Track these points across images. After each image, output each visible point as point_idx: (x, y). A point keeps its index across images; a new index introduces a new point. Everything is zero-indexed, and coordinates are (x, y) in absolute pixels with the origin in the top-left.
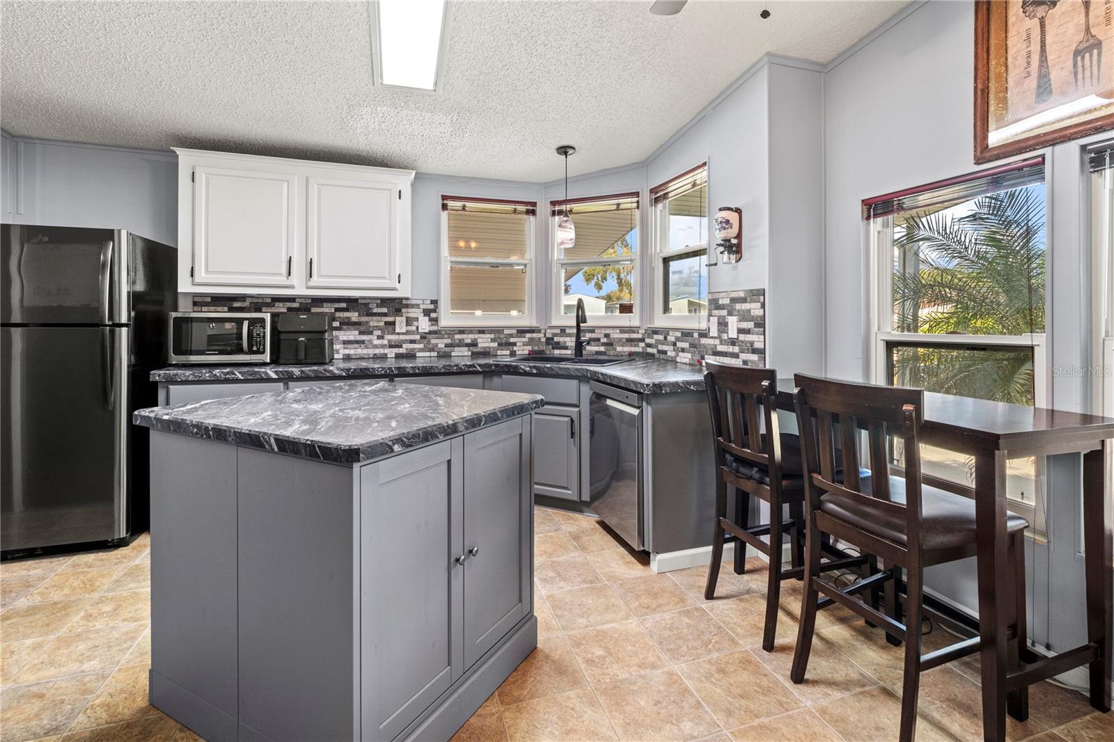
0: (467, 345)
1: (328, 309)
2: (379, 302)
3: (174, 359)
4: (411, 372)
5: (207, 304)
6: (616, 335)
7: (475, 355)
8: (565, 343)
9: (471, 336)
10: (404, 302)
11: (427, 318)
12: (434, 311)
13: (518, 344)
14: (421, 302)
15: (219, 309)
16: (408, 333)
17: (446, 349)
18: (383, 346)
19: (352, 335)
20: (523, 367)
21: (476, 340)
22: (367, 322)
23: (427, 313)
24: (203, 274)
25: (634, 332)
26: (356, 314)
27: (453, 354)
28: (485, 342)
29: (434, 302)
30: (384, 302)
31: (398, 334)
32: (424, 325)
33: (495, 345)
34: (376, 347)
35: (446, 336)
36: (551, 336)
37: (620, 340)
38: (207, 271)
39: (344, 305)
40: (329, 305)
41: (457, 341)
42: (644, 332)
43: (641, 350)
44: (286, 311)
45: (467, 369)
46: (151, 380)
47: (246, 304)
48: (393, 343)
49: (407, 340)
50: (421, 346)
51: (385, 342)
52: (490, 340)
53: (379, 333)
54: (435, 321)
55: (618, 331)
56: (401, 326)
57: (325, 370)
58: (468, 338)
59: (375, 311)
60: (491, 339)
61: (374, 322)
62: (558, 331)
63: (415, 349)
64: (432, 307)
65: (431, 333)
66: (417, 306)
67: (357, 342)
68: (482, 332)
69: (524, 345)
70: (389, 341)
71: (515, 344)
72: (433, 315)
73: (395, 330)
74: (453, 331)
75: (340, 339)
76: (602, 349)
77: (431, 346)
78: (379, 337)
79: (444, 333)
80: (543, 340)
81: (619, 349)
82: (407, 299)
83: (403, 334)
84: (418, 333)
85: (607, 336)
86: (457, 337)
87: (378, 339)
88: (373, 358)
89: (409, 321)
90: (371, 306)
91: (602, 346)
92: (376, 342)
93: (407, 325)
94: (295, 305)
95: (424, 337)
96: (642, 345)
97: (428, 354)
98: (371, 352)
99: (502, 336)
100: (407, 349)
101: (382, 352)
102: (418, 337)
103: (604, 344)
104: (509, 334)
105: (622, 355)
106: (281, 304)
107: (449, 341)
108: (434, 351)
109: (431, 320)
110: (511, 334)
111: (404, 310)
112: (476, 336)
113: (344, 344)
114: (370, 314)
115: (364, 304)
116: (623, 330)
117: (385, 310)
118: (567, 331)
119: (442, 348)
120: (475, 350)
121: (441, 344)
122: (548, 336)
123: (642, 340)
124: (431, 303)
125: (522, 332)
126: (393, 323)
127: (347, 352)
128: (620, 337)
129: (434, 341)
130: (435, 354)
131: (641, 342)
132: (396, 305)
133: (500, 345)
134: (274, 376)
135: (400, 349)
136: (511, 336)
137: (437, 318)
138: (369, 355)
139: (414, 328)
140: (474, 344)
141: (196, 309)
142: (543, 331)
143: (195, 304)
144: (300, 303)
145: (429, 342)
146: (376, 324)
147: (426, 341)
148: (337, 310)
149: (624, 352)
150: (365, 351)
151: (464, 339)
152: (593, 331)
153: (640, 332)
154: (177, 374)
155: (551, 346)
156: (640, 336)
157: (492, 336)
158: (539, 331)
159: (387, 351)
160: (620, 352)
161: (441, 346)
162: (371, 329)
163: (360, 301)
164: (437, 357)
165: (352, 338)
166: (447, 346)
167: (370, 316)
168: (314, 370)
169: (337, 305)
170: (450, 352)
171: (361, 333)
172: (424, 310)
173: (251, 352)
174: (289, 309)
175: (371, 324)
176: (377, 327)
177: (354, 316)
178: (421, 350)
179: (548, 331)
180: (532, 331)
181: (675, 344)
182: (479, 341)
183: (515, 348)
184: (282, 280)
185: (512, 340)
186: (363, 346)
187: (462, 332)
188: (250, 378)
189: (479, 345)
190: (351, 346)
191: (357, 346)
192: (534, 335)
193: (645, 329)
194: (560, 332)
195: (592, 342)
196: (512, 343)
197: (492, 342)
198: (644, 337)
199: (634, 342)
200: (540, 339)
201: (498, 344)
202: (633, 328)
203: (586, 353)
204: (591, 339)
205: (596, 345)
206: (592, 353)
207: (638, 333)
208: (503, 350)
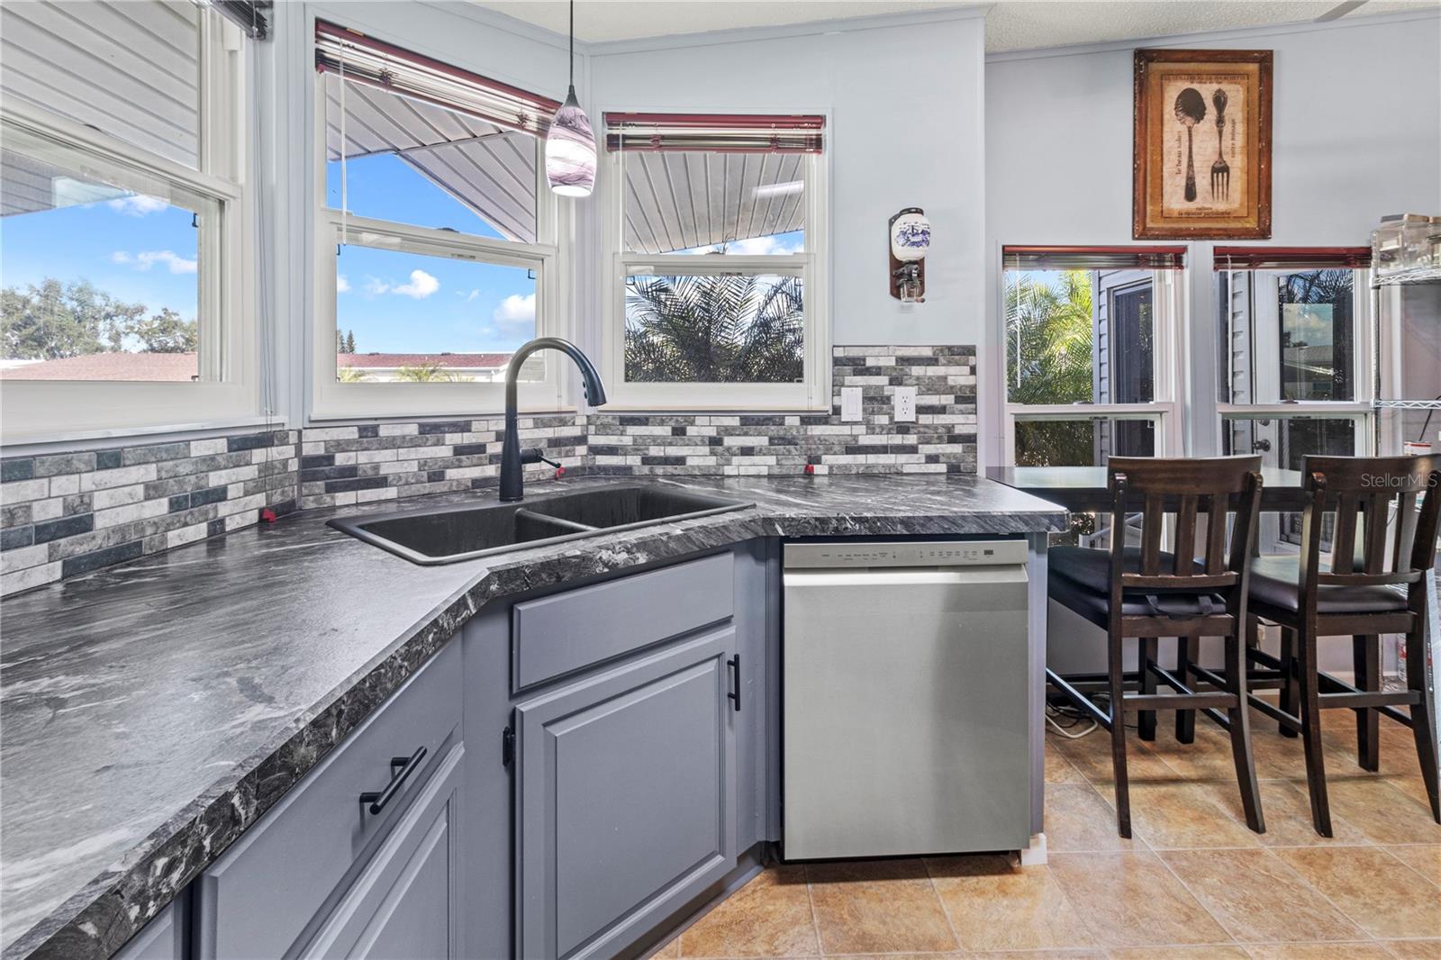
0: (45, 533)
6: (527, 432)
8: (376, 467)
9: (67, 485)
13: (230, 492)
21: (85, 499)
28: (119, 504)
33: (160, 507)
36: (322, 452)
42: (585, 420)
43: (580, 463)
52: (141, 491)
58: (48, 499)
60: (147, 486)
62: (351, 433)
68: (110, 460)
69: (247, 494)
71: (220, 494)
80: (294, 466)
99: (185, 468)
104: (204, 459)
110: (212, 458)
112: (88, 481)
118: (384, 431)
120: (80, 550)
122: (308, 450)
123: (582, 440)
125: (242, 444)
128: (535, 436)
131: (579, 444)
133: (176, 505)
136: (211, 463)
140: (78, 522)
142: (293, 438)
151: (27, 508)
152: (465, 427)
153: (578, 422)
155: (322, 484)
156: (576, 432)
157: (150, 473)
158: (282, 440)
179: (313, 435)
180: (265, 440)
181: (715, 442)
182: (100, 501)
183: (223, 509)
185: (215, 480)
189: (100, 522)
192: (275, 453)
193: (588, 417)
194: (356, 436)
195: (463, 457)
196: (215, 490)
197: (147, 498)
198: (585, 433)
199: (566, 445)
200: (285, 463)
201: (171, 504)
202: (563, 415)
203: (446, 489)
204: (459, 450)
205: (475, 461)
206: (463, 487)
207: (574, 424)
208: (186, 524)
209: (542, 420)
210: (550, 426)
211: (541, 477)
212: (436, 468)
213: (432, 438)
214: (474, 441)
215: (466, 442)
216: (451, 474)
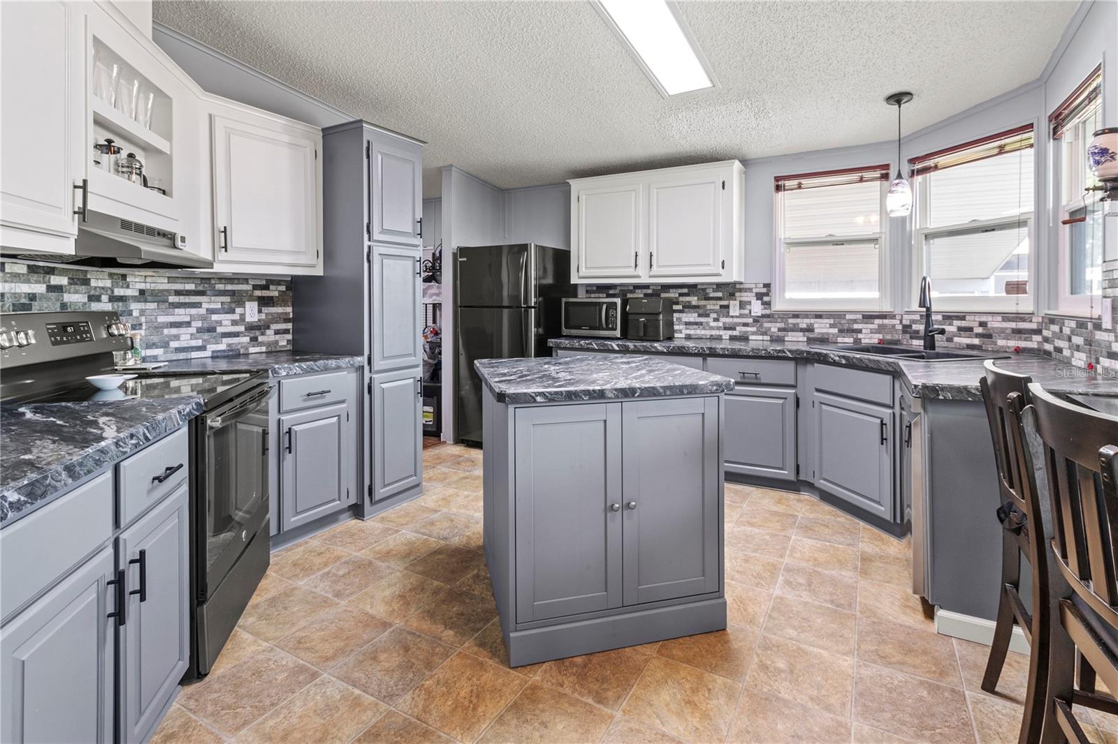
0: (802, 330)
1: (673, 294)
2: (715, 287)
3: (565, 331)
4: (721, 353)
5: (594, 292)
6: (995, 323)
7: (810, 341)
9: (807, 321)
10: (738, 286)
11: (760, 302)
12: (767, 294)
13: (864, 331)
14: (753, 286)
15: (601, 295)
16: (741, 316)
17: (780, 333)
18: (719, 328)
19: (692, 317)
20: (832, 356)
21: (812, 324)
22: (705, 306)
23: (759, 296)
24: (584, 270)
25: (1023, 320)
26: (696, 298)
27: (786, 339)
28: (822, 327)
29: (767, 286)
30: (719, 286)
31: (732, 317)
32: (757, 308)
33: (836, 331)
34: (712, 328)
35: (779, 320)
36: (908, 323)
37: (1002, 331)
38: (586, 268)
39: (685, 291)
40: (674, 290)
41: (790, 326)
42: (1040, 320)
43: (1035, 346)
44: (642, 296)
45: (776, 354)
46: (548, 345)
47: (617, 291)
48: (727, 326)
49: (740, 323)
50: (754, 329)
51: (721, 324)
52: (828, 326)
53: (714, 315)
54: (767, 304)
55: (999, 318)
56: (734, 310)
57: (651, 346)
58: (803, 323)
59: (711, 296)
60: (830, 324)
61: (711, 305)
63: (748, 332)
64: (764, 290)
65: (763, 316)
66: (750, 290)
67: (696, 324)
68: (819, 316)
69: (871, 333)
70: (724, 323)
71: (860, 331)
72: (766, 299)
73: (729, 313)
74: (787, 315)
75: (683, 320)
76: (976, 341)
77: (764, 330)
78: (716, 320)
79: (777, 316)
80: (900, 327)
81: (1001, 343)
82: (741, 283)
83: (737, 317)
84: (751, 317)
85: (982, 324)
86: (791, 321)
87: (714, 321)
88: (710, 338)
89: (742, 305)
90: (708, 291)
91: (976, 337)
92: (713, 324)
93: (740, 309)
94: (650, 291)
95: (756, 320)
96: (1038, 338)
97: (760, 337)
98: (708, 333)
99: (843, 322)
100: (740, 332)
101: (718, 334)
102: (750, 320)
103: (978, 335)
104: (851, 320)
105: (1006, 352)
106: (640, 291)
107: (782, 325)
108: (766, 335)
109: (764, 303)
110: (855, 320)
111: (737, 294)
112: (812, 321)
113: (686, 325)
114: (708, 298)
115: (702, 289)
116: (1006, 317)
117: (720, 294)
119: (774, 332)
120: (811, 336)
121: (774, 328)
122: (905, 322)
123: (1038, 332)
124: (764, 287)
125: (868, 317)
126: (727, 307)
127: (688, 332)
128: (1003, 326)
129: (766, 325)
130: (766, 338)
131: (1035, 334)
132: (731, 290)
133: (841, 331)
134: (617, 348)
135: (734, 331)
136: (855, 321)
137: (770, 302)
138: (706, 335)
139: (746, 312)
140: (810, 329)
141: (588, 295)
142: (898, 317)
143: (587, 292)
144: (653, 290)
145: (761, 326)
146: (712, 307)
147: (759, 324)
148: (681, 295)
149: (1008, 347)
150: (703, 332)
151: (798, 324)
152: (963, 318)
153: (1034, 319)
154: (561, 343)
155: (908, 335)
156: (1034, 326)
157: (832, 321)
158: (893, 317)
159: (722, 332)
160: (1002, 347)
161: (774, 330)
162: (708, 312)
163: (699, 287)
164: (770, 341)
165: (692, 320)
166: (780, 330)
167: (707, 300)
168: (644, 346)
169: (680, 291)
170: (784, 337)
171: (700, 315)
172: (757, 294)
173: (608, 329)
174: (646, 295)
175: (708, 307)
176: (713, 310)
177: (694, 300)
178: (753, 333)
179: (905, 317)
180: (883, 316)
181: (1070, 340)
182: (816, 326)
183: (860, 336)
184: (631, 272)
185: (856, 326)
186: (701, 327)
187: (796, 316)
188: (602, 348)
189: (816, 331)
190: (691, 327)
191: (697, 327)
192: (886, 321)
193: (1042, 317)
194: (919, 318)
195: (962, 333)
196: (856, 329)
197: (830, 327)
198: (1040, 327)
199: (1025, 334)
200: (894, 326)
201: (839, 330)
202: (1023, 315)
203: (953, 346)
204: (960, 329)
205: (968, 335)
206: (961, 347)
207: (1031, 321)
208: (844, 337)
209: (1008, 317)
210: (1013, 321)
211: (1007, 350)
212: (949, 336)
213: (948, 322)
214: (967, 325)
215: (963, 325)
216: (956, 339)
